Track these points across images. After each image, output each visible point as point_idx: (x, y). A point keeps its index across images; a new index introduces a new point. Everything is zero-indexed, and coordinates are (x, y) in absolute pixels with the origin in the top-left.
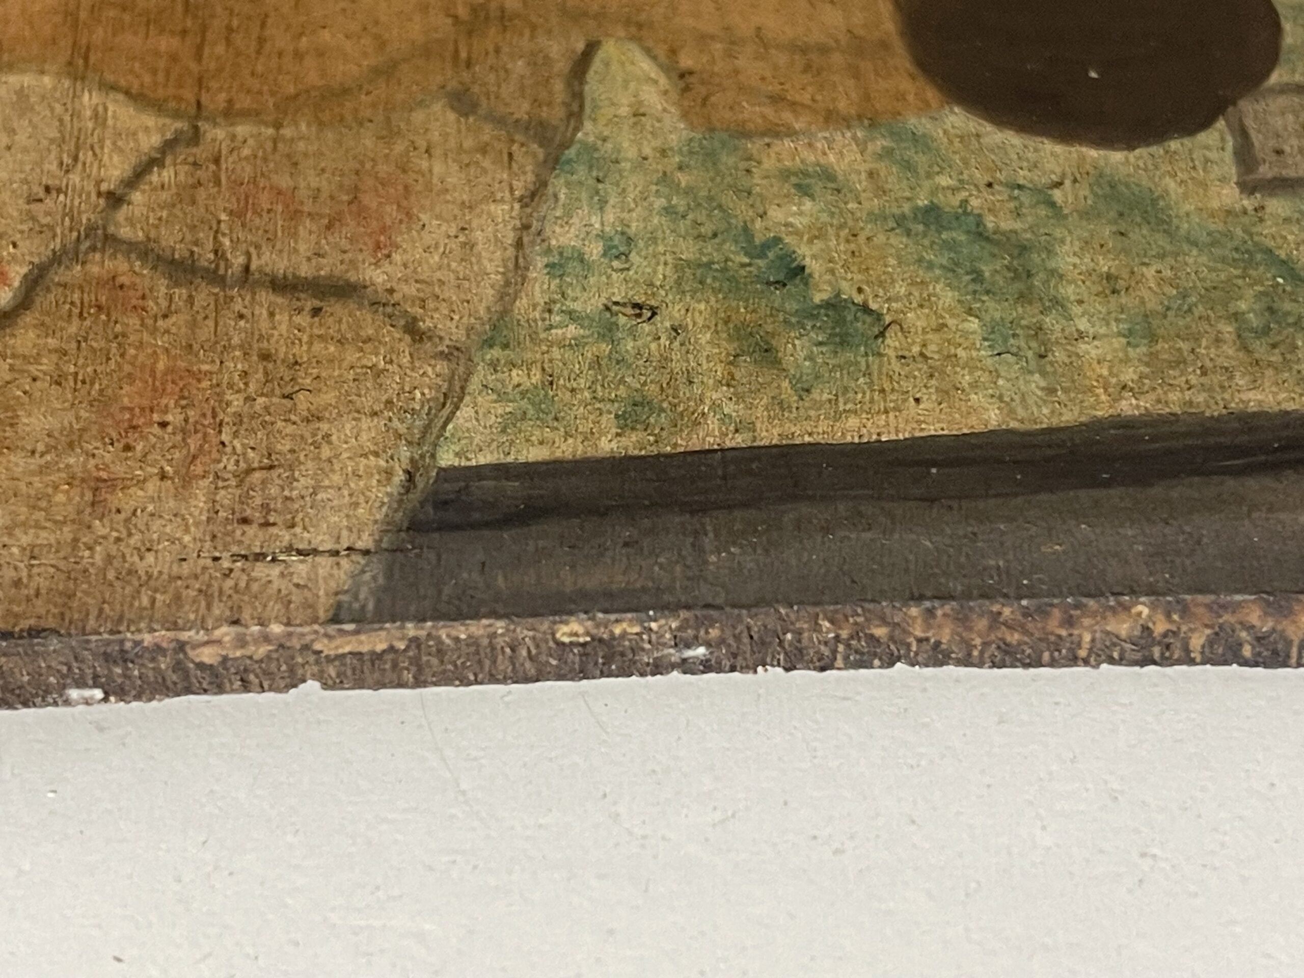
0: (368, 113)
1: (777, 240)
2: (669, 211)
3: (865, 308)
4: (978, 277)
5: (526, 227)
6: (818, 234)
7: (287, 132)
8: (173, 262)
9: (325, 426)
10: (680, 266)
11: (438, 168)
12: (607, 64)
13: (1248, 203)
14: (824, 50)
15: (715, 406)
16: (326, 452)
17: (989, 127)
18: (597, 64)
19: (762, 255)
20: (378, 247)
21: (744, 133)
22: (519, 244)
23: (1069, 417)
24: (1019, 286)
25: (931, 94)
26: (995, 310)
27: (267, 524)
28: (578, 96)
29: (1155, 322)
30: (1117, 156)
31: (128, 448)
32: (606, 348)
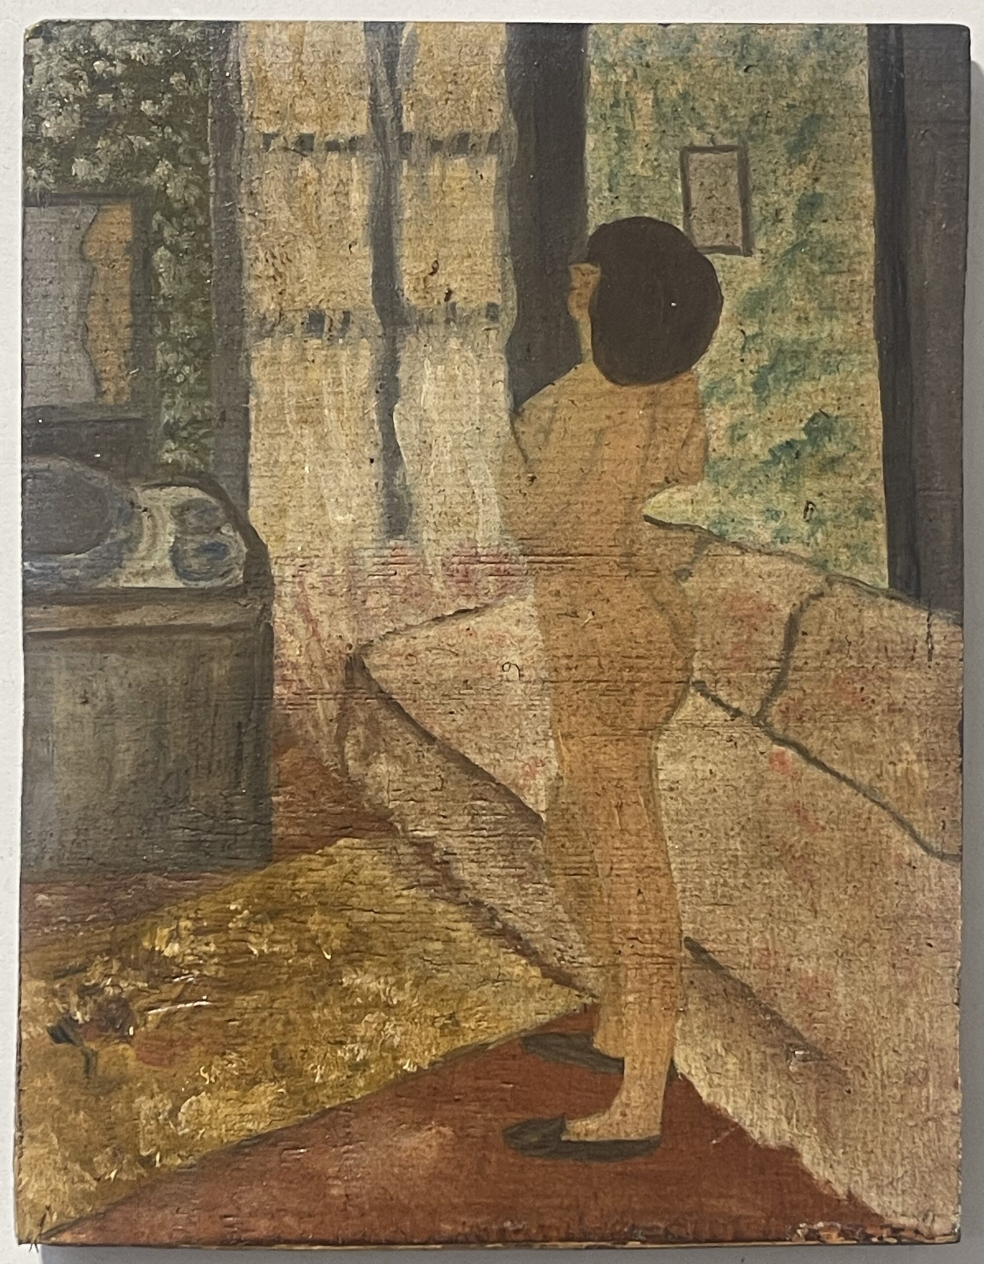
0: (687, 614)
1: (770, 451)
2: (751, 493)
3: (812, 420)
4: (795, 373)
5: (759, 551)
6: (768, 435)
7: (698, 646)
8: (774, 689)
9: (866, 630)
10: (784, 490)
11: (723, 585)
12: (660, 513)
13: (758, 255)
14: (654, 420)
15: (862, 483)
16: (879, 629)
17: (707, 355)
18: (659, 518)
19: (780, 458)
20: (770, 610)
21: (706, 459)
22: (770, 554)
23: (873, 346)
24: (801, 356)
25: (685, 377)
26: (814, 369)
27: (915, 650)
28: (679, 527)
29: (824, 305)
30: (726, 304)
31: (873, 701)
32: (829, 523)
